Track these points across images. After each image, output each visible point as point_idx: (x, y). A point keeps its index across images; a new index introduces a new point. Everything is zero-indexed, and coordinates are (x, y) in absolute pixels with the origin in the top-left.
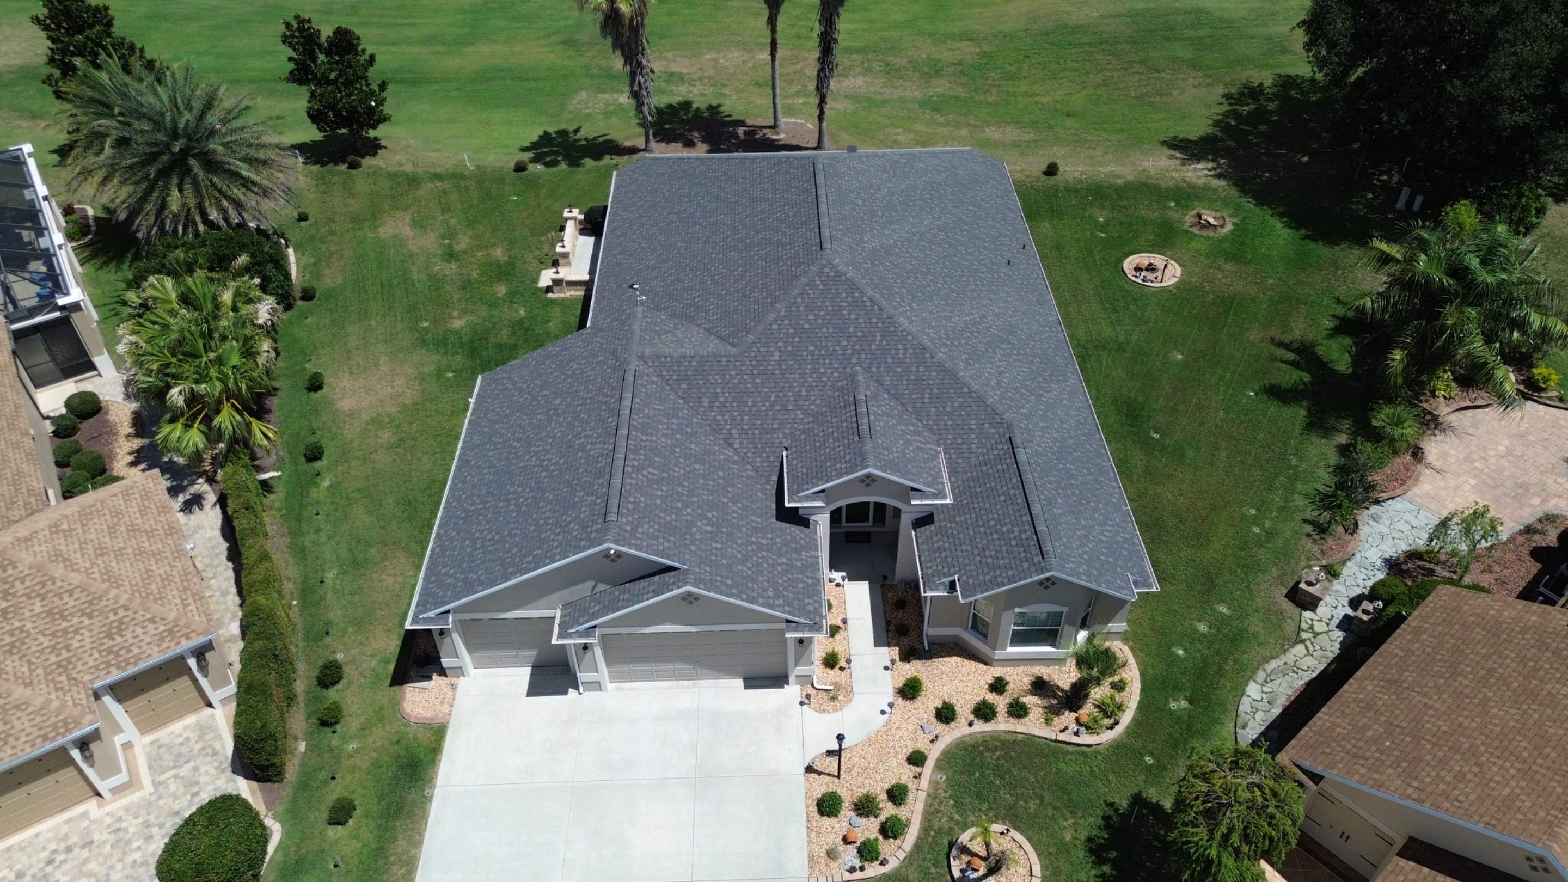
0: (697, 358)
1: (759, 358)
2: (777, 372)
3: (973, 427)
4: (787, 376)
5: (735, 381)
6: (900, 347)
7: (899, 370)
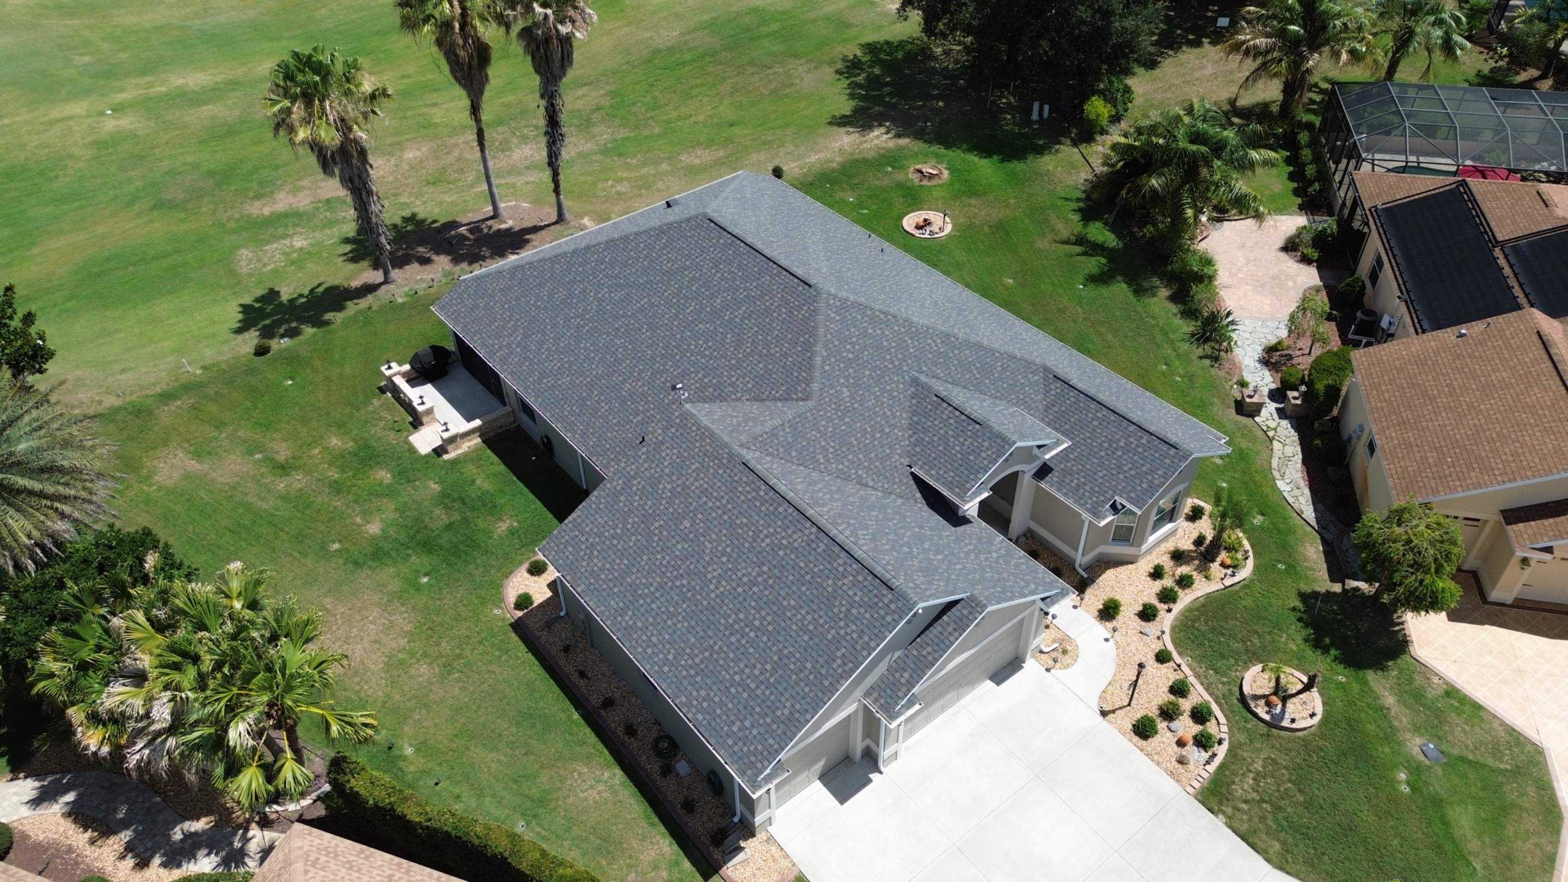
0: (787, 425)
1: (835, 400)
2: (856, 405)
3: (1022, 381)
4: (866, 405)
5: (830, 429)
6: (929, 341)
7: (942, 360)
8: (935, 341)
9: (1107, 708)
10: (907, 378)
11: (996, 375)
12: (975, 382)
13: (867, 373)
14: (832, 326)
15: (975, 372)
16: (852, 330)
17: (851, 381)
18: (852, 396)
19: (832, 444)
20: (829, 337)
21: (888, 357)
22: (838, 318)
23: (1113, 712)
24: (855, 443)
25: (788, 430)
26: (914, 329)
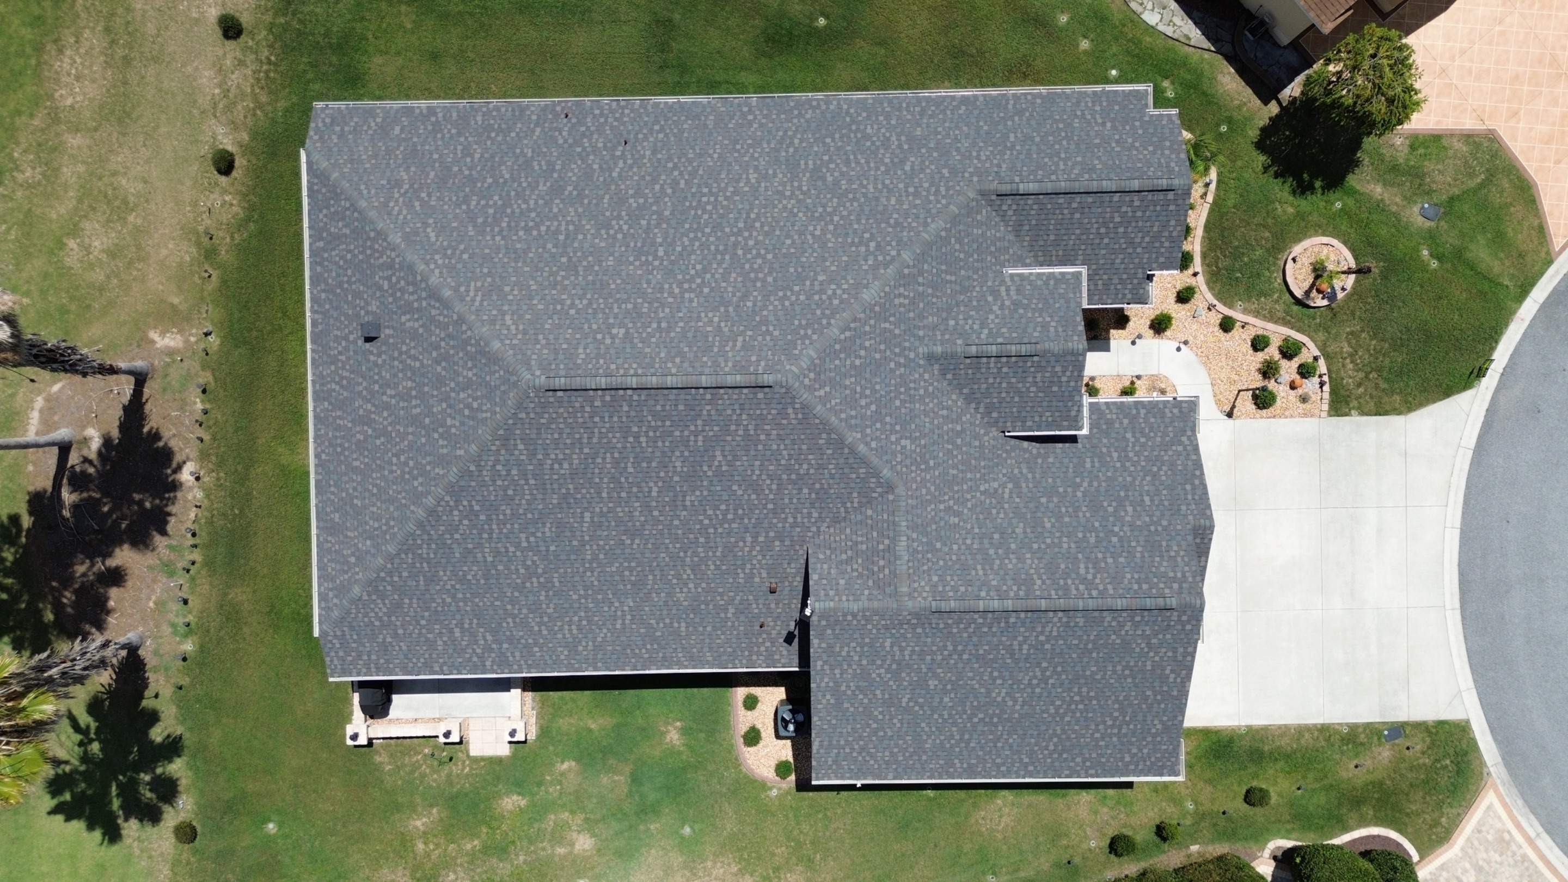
1: (908, 462)
2: (923, 442)
3: (980, 232)
4: (927, 431)
5: (933, 488)
6: (897, 301)
7: (921, 305)
8: (900, 295)
9: (1227, 408)
10: (921, 362)
11: (962, 256)
12: (958, 288)
13: (898, 403)
14: (833, 402)
15: (948, 277)
16: (847, 383)
17: (898, 428)
18: (913, 440)
19: (946, 497)
20: (843, 416)
21: (892, 365)
22: (827, 389)
23: (1233, 407)
24: (955, 472)
25: (915, 536)
26: (877, 309)
